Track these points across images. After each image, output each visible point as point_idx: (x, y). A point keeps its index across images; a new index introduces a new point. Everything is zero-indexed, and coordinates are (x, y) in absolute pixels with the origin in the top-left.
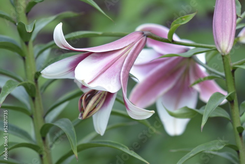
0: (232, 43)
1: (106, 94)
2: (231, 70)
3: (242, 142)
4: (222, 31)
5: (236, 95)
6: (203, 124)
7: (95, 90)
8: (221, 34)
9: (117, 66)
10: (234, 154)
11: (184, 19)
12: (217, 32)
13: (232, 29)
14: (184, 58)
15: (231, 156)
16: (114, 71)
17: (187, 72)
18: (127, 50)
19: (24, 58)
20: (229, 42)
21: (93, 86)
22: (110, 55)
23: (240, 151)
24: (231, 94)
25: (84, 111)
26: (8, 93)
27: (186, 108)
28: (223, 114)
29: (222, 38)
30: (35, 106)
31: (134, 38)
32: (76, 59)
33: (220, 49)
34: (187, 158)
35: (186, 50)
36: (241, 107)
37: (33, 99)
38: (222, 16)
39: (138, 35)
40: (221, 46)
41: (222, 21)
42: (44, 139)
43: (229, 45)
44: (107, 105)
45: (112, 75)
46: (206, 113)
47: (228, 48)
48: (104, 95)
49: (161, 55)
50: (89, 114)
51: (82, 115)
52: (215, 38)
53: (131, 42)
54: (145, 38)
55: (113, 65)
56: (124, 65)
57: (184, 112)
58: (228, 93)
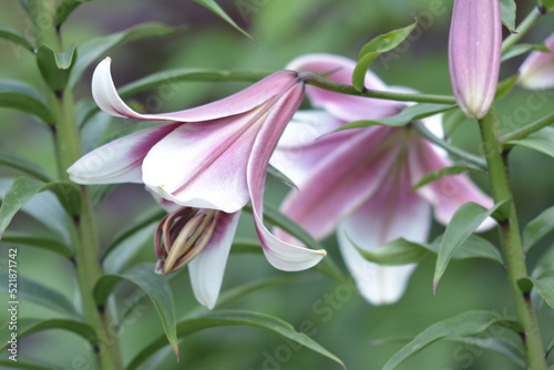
0: (491, 92)
1: (216, 215)
2: (500, 150)
3: (531, 313)
4: (469, 65)
5: (513, 206)
6: (438, 276)
7: (189, 208)
8: (467, 72)
9: (238, 151)
10: (514, 340)
11: (387, 40)
12: (459, 69)
13: (491, 60)
14: (395, 129)
15: (507, 345)
16: (232, 164)
17: (403, 159)
18: (261, 114)
19: (53, 128)
20: (486, 88)
21: (184, 200)
22: (222, 126)
23: (527, 334)
24: (501, 206)
25: (166, 256)
26: (17, 208)
27: (402, 242)
28: (487, 251)
29: (470, 79)
30: (80, 237)
31: (277, 86)
32: (146, 138)
33: (466, 105)
34: (407, 355)
35: (398, 110)
36: (526, 234)
37: (76, 219)
38: (469, 32)
39: (284, 80)
40: (468, 98)
41: (469, 42)
42: (102, 309)
43: (484, 95)
44: (219, 240)
45: (228, 173)
46: (445, 251)
47: (482, 103)
48: (213, 218)
49: (343, 122)
50: (178, 262)
51: (163, 264)
52: (453, 80)
53: (269, 96)
54: (300, 85)
55: (229, 150)
56: (254, 149)
57: (396, 250)
58: (495, 203)
